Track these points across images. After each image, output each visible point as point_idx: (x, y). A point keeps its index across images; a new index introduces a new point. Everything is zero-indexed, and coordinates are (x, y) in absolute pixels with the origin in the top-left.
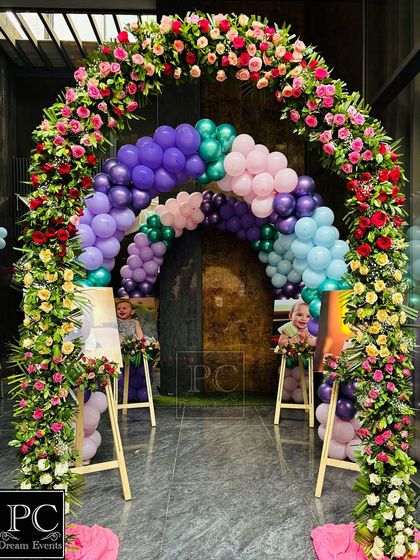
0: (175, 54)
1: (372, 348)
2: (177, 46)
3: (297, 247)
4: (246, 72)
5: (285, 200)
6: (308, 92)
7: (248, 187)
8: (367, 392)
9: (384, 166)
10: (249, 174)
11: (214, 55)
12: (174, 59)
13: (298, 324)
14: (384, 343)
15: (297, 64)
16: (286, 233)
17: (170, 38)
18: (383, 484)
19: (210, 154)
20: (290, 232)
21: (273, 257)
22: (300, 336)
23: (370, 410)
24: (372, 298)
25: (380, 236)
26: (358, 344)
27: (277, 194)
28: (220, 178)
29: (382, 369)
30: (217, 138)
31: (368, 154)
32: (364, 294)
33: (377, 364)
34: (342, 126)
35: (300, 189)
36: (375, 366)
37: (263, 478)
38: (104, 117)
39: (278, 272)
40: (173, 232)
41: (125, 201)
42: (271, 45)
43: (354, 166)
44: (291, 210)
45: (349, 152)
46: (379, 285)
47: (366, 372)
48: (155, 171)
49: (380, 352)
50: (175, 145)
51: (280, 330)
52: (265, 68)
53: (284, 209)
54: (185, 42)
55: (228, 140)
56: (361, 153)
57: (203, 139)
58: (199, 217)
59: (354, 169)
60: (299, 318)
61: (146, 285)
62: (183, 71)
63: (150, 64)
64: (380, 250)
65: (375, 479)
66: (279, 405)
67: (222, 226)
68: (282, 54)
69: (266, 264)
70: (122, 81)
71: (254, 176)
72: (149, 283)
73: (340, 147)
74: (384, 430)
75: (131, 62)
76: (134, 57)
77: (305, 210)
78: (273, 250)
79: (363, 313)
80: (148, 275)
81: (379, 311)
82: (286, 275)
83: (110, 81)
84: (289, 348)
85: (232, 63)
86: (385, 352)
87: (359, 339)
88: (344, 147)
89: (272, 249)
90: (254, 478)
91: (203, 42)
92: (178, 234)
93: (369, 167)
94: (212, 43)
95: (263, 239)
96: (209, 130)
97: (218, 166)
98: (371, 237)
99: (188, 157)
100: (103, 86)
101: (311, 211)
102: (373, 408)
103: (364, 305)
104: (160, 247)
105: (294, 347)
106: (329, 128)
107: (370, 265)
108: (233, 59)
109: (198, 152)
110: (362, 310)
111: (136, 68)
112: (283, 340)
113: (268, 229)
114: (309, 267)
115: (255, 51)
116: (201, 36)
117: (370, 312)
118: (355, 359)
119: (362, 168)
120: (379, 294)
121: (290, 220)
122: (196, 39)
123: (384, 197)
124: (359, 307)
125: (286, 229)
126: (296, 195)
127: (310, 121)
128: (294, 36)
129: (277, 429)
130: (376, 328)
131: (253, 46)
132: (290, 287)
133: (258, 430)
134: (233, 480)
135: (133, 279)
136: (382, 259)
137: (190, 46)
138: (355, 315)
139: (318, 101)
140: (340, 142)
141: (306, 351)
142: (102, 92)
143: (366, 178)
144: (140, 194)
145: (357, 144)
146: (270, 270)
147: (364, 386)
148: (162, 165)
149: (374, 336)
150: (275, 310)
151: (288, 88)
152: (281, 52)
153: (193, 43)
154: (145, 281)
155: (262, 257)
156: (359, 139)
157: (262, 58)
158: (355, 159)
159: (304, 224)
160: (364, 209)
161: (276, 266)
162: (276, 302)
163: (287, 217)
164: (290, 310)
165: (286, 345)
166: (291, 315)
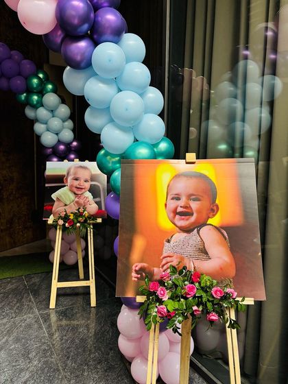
3: (93, 89)
13: (75, 190)
16: (76, 66)
20: (84, 65)
21: (42, 113)
22: (77, 202)
39: (48, 130)
44: (87, 26)
51: (54, 196)
60: (76, 183)
66: (56, 285)
69: (34, 121)
78: (42, 106)
82: (57, 134)
84: (66, 218)
89: (40, 104)
95: (30, 91)
101: (117, 35)
105: (72, 217)
112: (57, 208)
113: (35, 81)
114: (111, 121)
121: (83, 44)
132: (62, 147)
141: (85, 221)
146: (39, 128)
150: (47, 173)
155: (29, 113)
159: (106, 52)
161: (46, 123)
162: (48, 164)
163: (79, 38)
164: (65, 173)
165: (63, 214)
166: (67, 179)
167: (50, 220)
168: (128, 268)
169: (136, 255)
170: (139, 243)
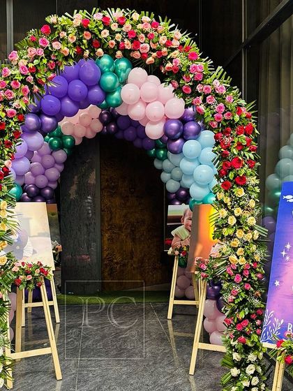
0: (85, 41)
1: (233, 258)
2: (86, 35)
3: (185, 165)
4: (138, 53)
5: (174, 125)
6: (184, 70)
7: (143, 113)
8: (230, 290)
9: (240, 123)
10: (143, 102)
11: (113, 42)
12: (83, 44)
13: (189, 228)
14: (242, 254)
15: (175, 49)
16: (175, 153)
17: (81, 29)
18: (243, 360)
19: (109, 86)
20: (179, 152)
23: (232, 304)
24: (232, 221)
25: (238, 175)
26: (223, 254)
27: (167, 120)
28: (117, 105)
29: (241, 273)
30: (115, 72)
31: (229, 115)
32: (227, 218)
33: (237, 270)
34: (210, 94)
35: (187, 115)
36: (236, 271)
37: (155, 363)
38: (31, 86)
39: (172, 179)
40: (73, 141)
41: (35, 126)
42: (156, 34)
43: (219, 123)
44: (179, 134)
45: (215, 113)
46: (238, 211)
47: (230, 276)
48: (61, 99)
49: (239, 261)
50: (79, 78)
51: (173, 233)
52: (152, 50)
53: (173, 133)
54: (92, 33)
55: (125, 72)
56: (223, 114)
57: (103, 72)
58: (98, 127)
59: (219, 125)
61: (48, 191)
62: (90, 52)
63: (66, 48)
64: (238, 185)
65: (236, 356)
66: (172, 302)
67: (119, 135)
68: (164, 42)
69: (161, 171)
70: (45, 61)
71: (147, 104)
72: (50, 188)
73: (208, 110)
74: (243, 319)
75: (52, 47)
76: (54, 44)
77: (191, 134)
78: (167, 158)
79: (226, 232)
80: (49, 181)
81: (238, 231)
82: (179, 181)
83: (36, 62)
84: (181, 250)
85: (127, 47)
86: (242, 261)
87: (224, 251)
88: (211, 109)
90: (148, 364)
91: (105, 34)
92: (78, 142)
93: (230, 124)
94: (112, 33)
96: (108, 64)
97: (116, 95)
98: (231, 175)
99: (90, 88)
100: (31, 65)
101: (197, 134)
102: (233, 302)
103: (227, 226)
104: (61, 155)
105: (185, 249)
106: (199, 95)
107: (230, 196)
108: (128, 44)
109: (99, 84)
110: (225, 229)
111: (55, 52)
112: (175, 242)
114: (195, 182)
115: (144, 39)
116: (104, 28)
117: (231, 232)
118: (222, 265)
119: (225, 124)
120: (238, 218)
121: (178, 141)
122: (100, 31)
123: (240, 147)
124: (224, 227)
125: (176, 149)
126: (183, 121)
127: (186, 89)
128: (174, 25)
129: (170, 323)
130: (236, 243)
131: (143, 35)
132: (183, 192)
133: (153, 325)
134: (130, 365)
135: (35, 185)
136: (240, 192)
137: (96, 36)
138: (221, 233)
139: (191, 76)
140: (207, 106)
142: (30, 69)
143: (228, 132)
144: (48, 120)
145: (220, 108)
146: (164, 176)
147: (228, 286)
148: (67, 95)
149: (235, 249)
150: (169, 215)
151: (169, 65)
152: (163, 40)
153: (98, 33)
154: (47, 187)
155: (157, 164)
156: (221, 104)
157: (149, 44)
158: (219, 118)
159: (190, 146)
160: (227, 155)
161: (170, 173)
162: (170, 207)
163: (176, 140)
164: (182, 214)
165: (179, 247)
166: (183, 219)
167: (170, 252)
168: (193, 259)
169: (197, 253)
170: (199, 247)
